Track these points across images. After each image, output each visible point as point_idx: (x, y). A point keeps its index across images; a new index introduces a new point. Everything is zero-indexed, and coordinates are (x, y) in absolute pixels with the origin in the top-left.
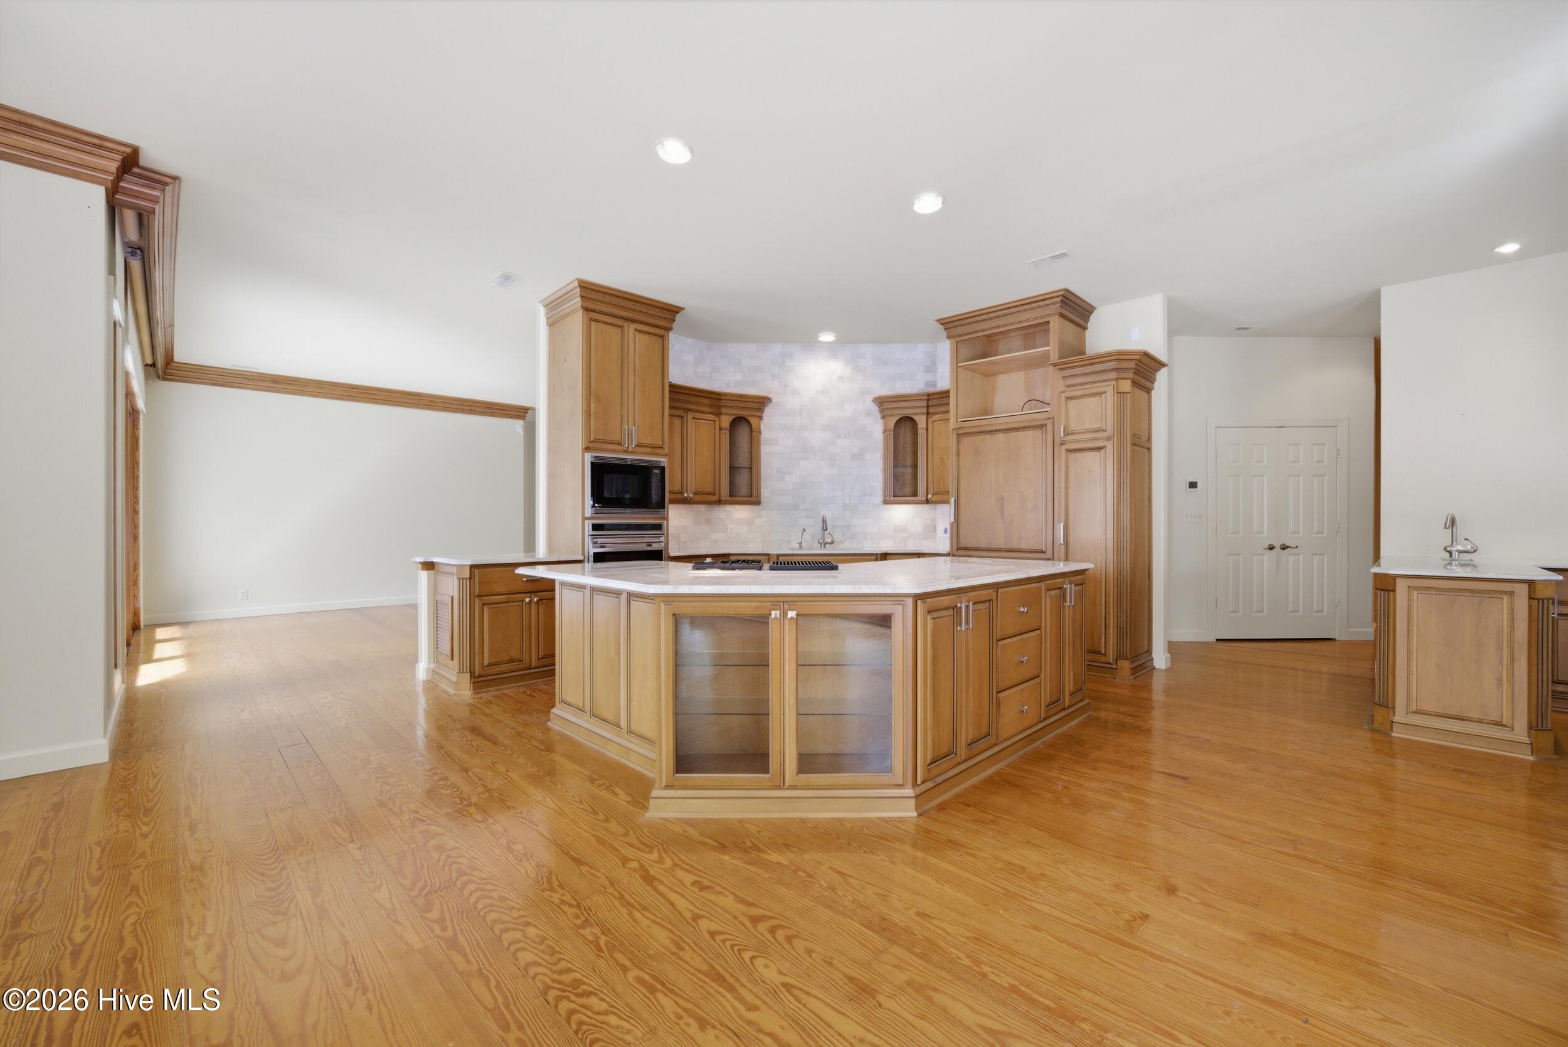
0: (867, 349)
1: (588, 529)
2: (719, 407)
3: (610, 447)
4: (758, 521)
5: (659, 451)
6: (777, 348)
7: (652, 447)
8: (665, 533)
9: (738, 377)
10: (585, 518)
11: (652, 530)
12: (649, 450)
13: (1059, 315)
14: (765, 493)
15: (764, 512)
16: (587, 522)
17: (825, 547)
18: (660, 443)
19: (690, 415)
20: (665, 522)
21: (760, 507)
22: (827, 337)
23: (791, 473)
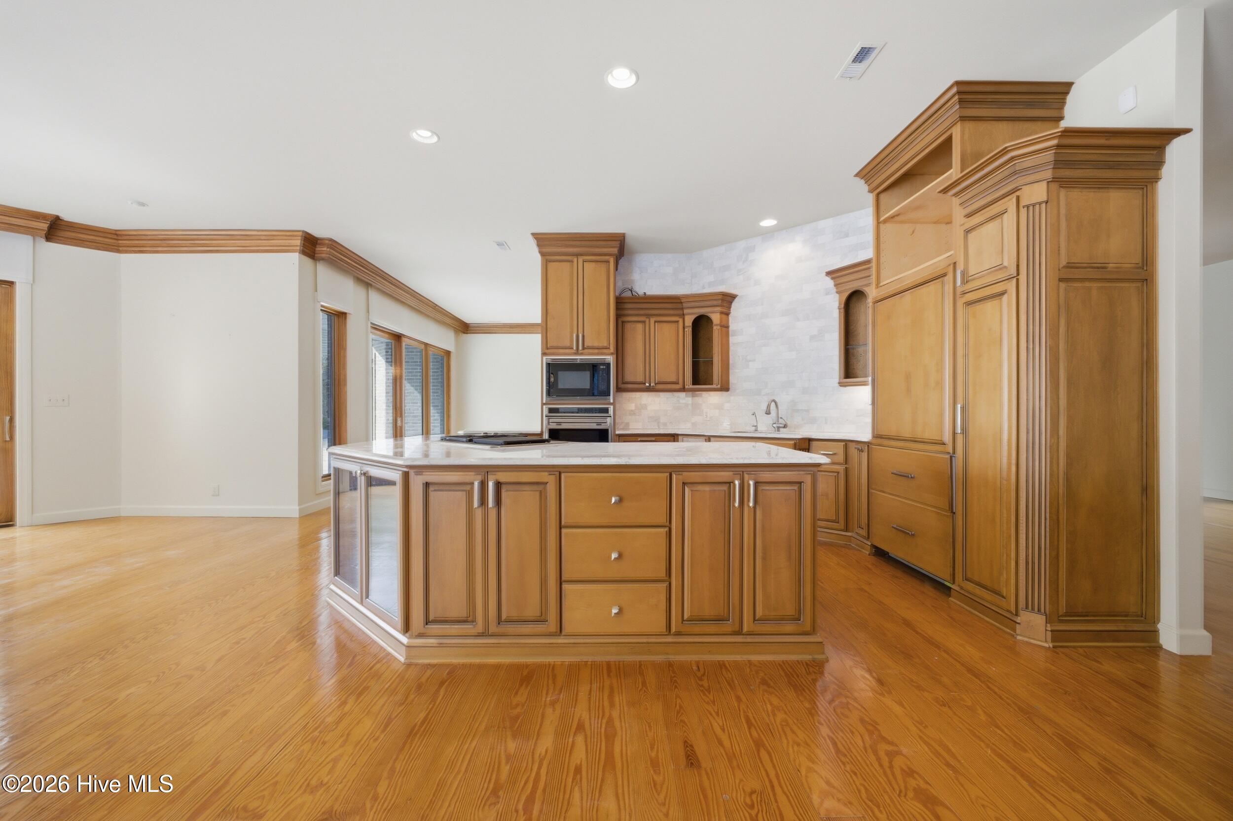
0: (826, 224)
1: (546, 412)
2: (682, 309)
3: (561, 351)
4: (727, 406)
5: (605, 351)
6: (742, 244)
7: (597, 348)
8: (612, 415)
9: (711, 278)
10: (543, 404)
11: (599, 413)
12: (596, 351)
13: (961, 120)
14: (734, 378)
15: (732, 398)
16: (544, 406)
17: (778, 431)
18: (605, 344)
19: (652, 320)
20: (612, 407)
21: (728, 392)
22: (768, 223)
23: (754, 361)
